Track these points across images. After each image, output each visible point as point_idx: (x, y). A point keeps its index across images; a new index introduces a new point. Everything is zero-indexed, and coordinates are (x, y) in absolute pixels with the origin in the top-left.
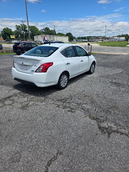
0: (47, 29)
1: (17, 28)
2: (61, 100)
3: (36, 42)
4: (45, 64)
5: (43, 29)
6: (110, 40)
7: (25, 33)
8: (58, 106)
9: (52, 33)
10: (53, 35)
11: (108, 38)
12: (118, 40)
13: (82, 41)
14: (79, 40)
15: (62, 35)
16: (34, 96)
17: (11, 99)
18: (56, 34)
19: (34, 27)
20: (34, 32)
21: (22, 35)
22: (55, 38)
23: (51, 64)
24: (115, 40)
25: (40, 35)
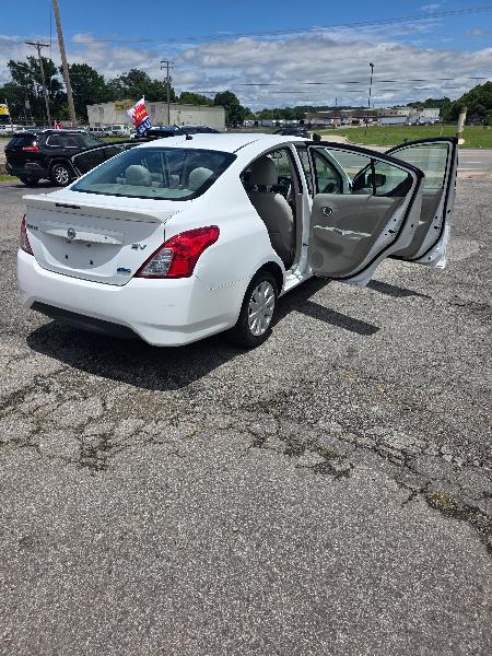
0: (137, 77)
1: (14, 74)
2: (264, 406)
3: (96, 130)
4: (185, 234)
5: (122, 78)
6: (384, 121)
7: (51, 96)
8: (260, 442)
9: (159, 94)
10: (165, 99)
11: (376, 115)
12: (413, 120)
13: (278, 124)
14: (265, 122)
15: (200, 103)
16: (134, 389)
17: (25, 407)
18: (174, 99)
19: (85, 68)
20: (89, 88)
21: (37, 103)
22: (173, 113)
23: (208, 236)
24: (404, 120)
25: (112, 101)
